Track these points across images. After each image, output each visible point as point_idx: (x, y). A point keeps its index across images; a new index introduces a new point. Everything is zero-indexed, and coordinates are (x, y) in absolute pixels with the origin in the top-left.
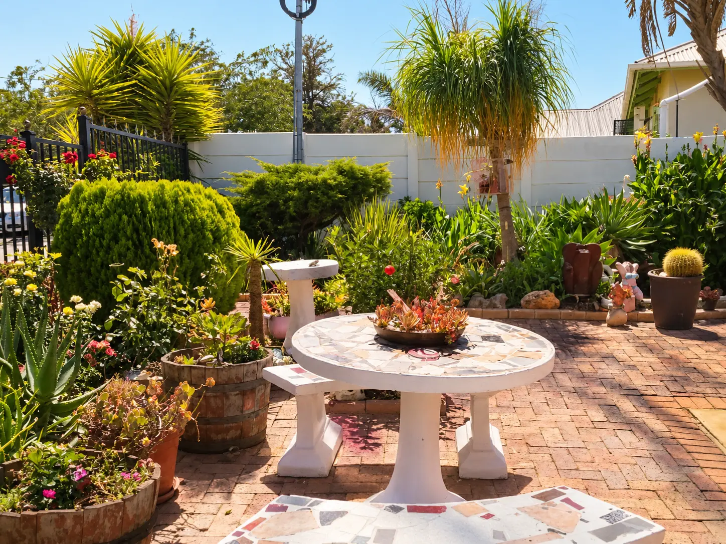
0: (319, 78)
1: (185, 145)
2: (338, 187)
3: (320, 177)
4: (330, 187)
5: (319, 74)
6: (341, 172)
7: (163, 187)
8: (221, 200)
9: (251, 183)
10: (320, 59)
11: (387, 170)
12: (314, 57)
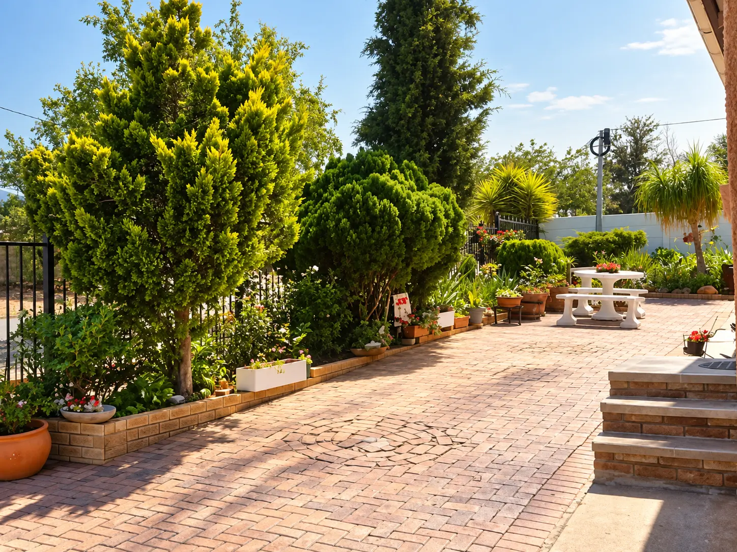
0: (645, 155)
1: (537, 224)
2: (614, 242)
3: (606, 237)
4: (610, 242)
5: (647, 151)
6: (617, 235)
7: (535, 242)
8: (557, 246)
9: (570, 242)
10: (647, 137)
11: (645, 233)
12: (641, 137)
